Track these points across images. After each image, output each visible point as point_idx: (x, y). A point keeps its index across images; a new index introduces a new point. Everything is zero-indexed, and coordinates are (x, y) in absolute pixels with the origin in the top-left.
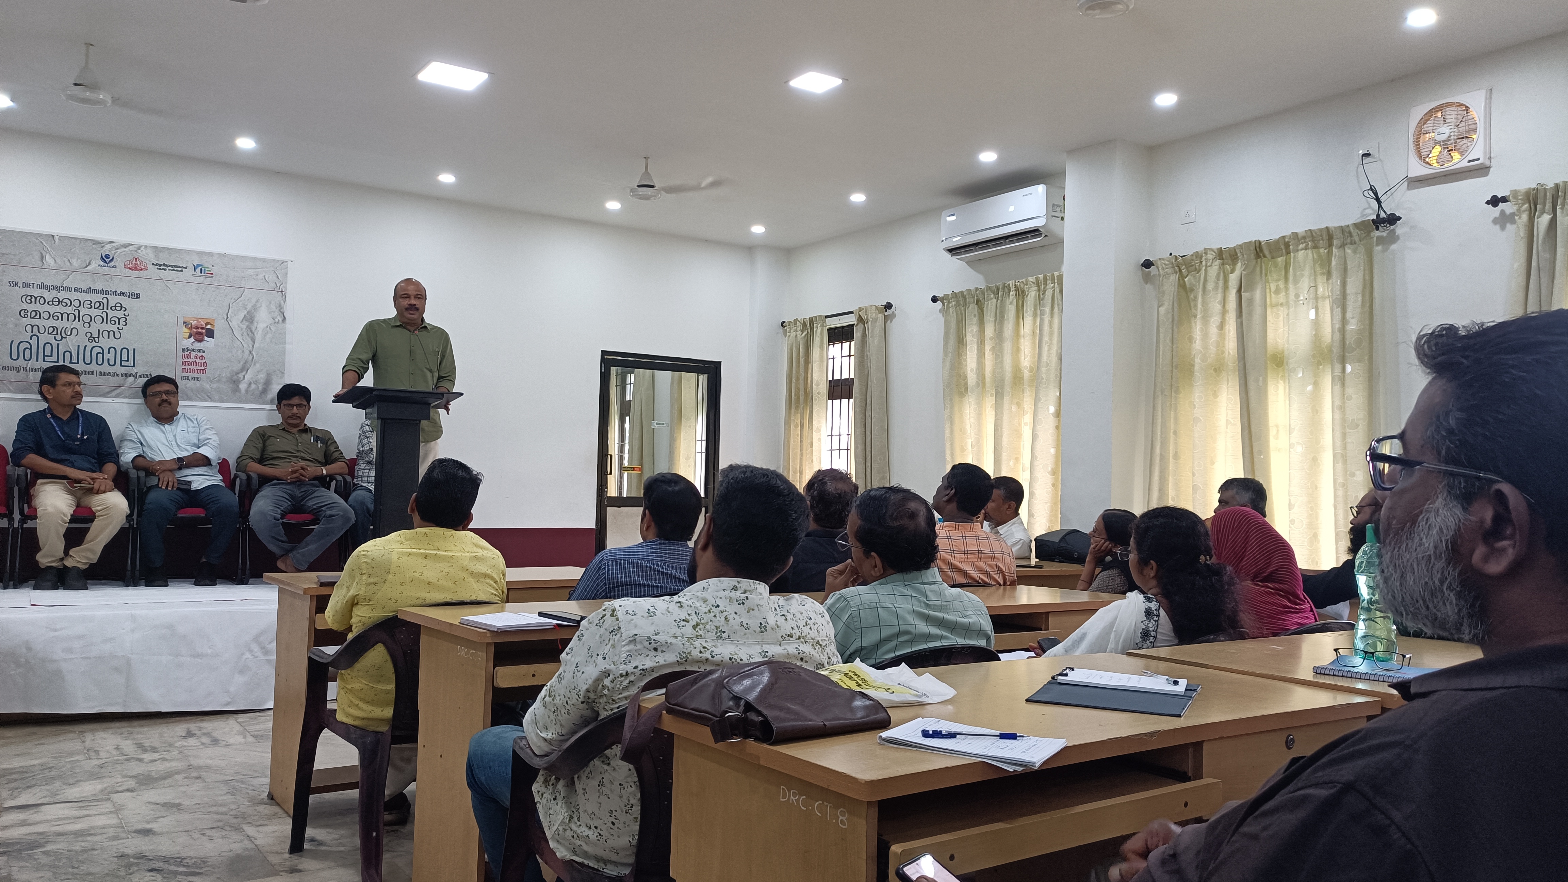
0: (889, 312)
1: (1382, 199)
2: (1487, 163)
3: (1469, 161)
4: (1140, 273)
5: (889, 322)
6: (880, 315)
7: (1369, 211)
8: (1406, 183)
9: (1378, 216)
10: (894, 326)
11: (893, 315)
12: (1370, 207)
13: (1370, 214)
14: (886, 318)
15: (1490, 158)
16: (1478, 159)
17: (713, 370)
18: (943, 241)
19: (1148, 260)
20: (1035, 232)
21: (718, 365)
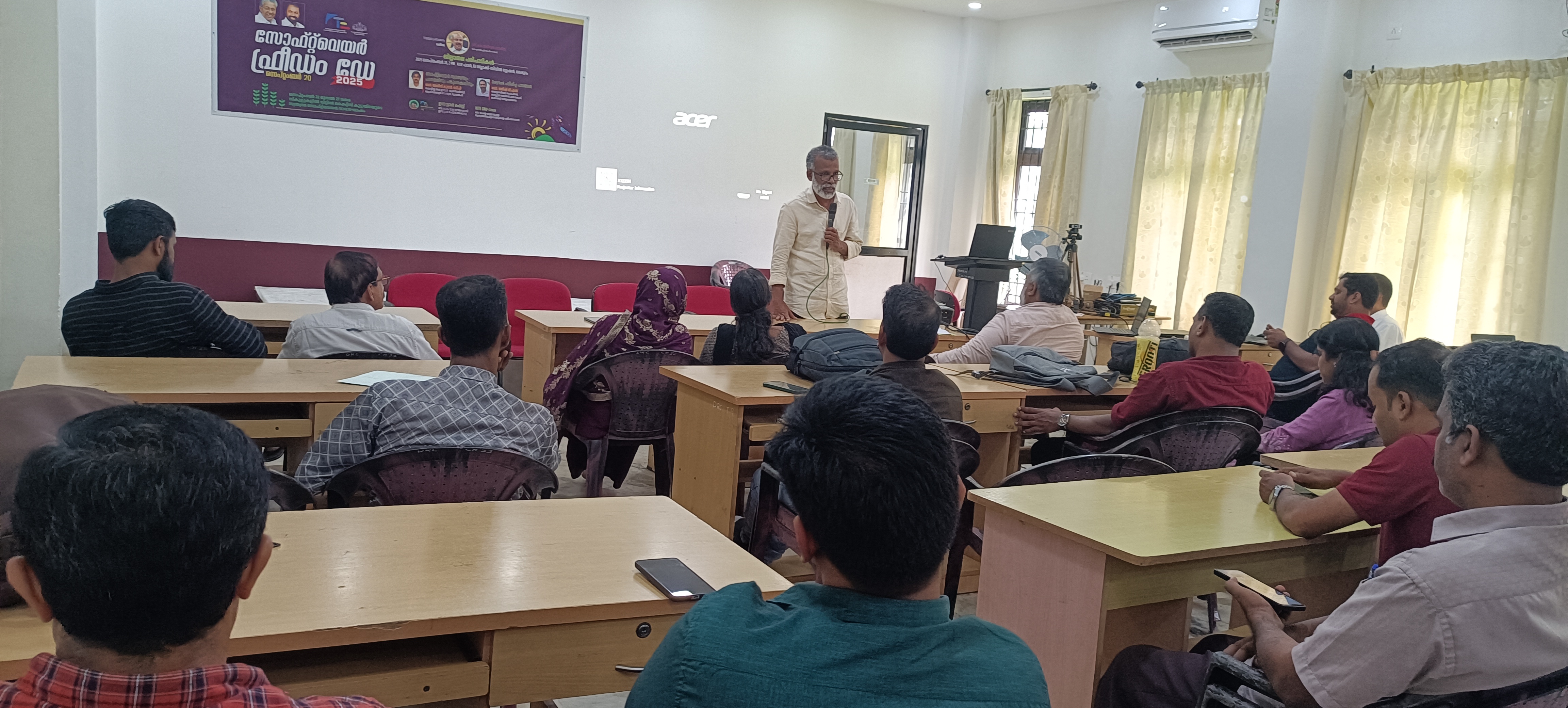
0: (1093, 91)
4: (1340, 82)
5: (1092, 100)
6: (1082, 93)
10: (1097, 105)
11: (1097, 95)
14: (1090, 97)
17: (919, 133)
18: (1153, 32)
19: (1350, 71)
20: (1245, 34)
21: (925, 129)
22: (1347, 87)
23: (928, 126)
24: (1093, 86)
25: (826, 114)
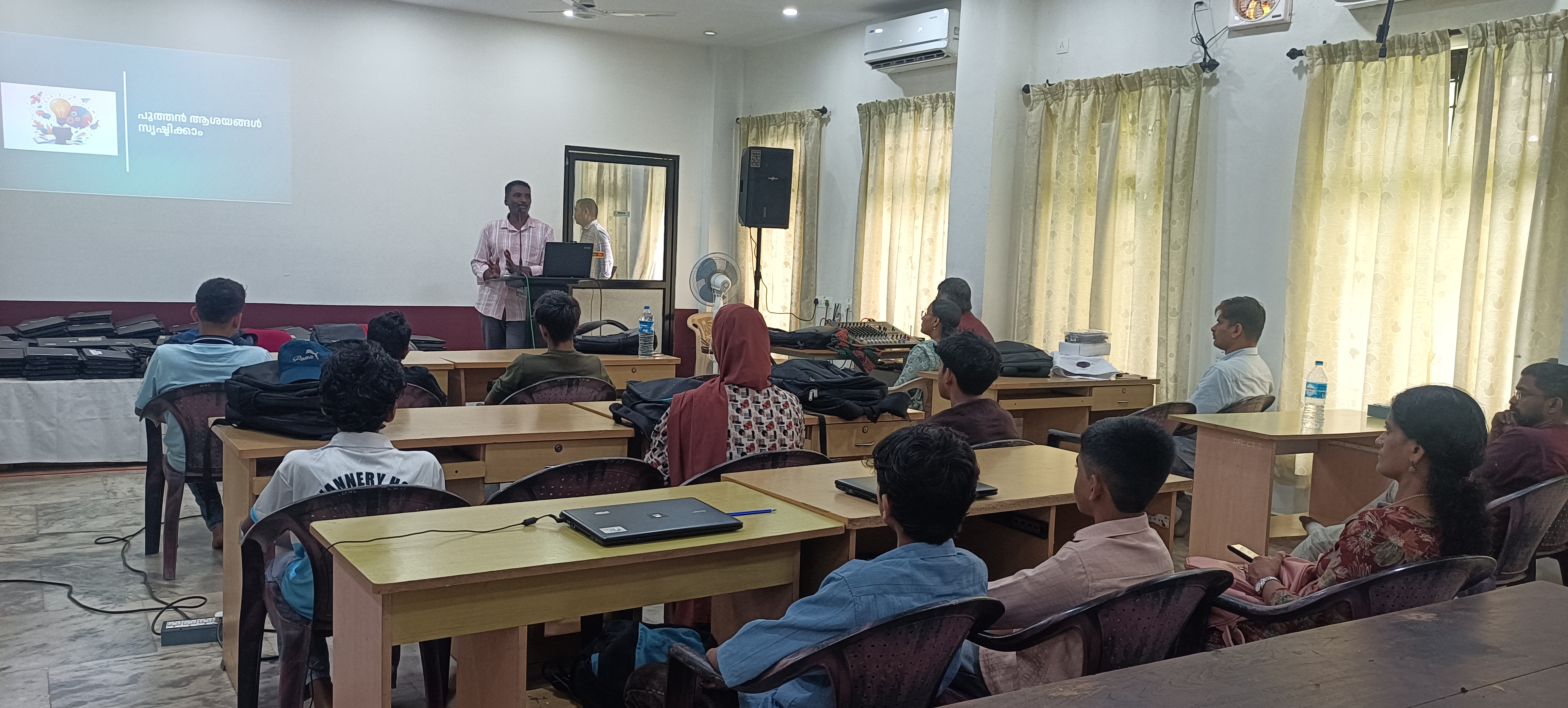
0: (825, 116)
1: (1208, 46)
2: (1288, 19)
3: (1273, 17)
4: (1021, 96)
5: (824, 125)
6: (816, 119)
7: (1199, 55)
8: (1227, 32)
9: (1205, 59)
10: (828, 129)
11: (828, 119)
12: (1200, 51)
13: (1199, 57)
14: (824, 122)
15: (1291, 14)
16: (1280, 16)
17: (671, 164)
18: (865, 54)
19: (1028, 86)
20: (939, 53)
21: (676, 158)
22: (1027, 102)
23: (678, 157)
24: (824, 111)
25: (566, 146)
